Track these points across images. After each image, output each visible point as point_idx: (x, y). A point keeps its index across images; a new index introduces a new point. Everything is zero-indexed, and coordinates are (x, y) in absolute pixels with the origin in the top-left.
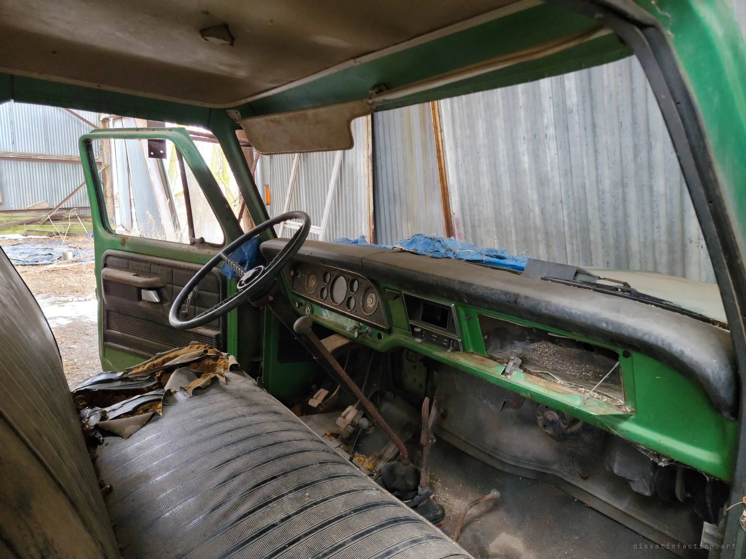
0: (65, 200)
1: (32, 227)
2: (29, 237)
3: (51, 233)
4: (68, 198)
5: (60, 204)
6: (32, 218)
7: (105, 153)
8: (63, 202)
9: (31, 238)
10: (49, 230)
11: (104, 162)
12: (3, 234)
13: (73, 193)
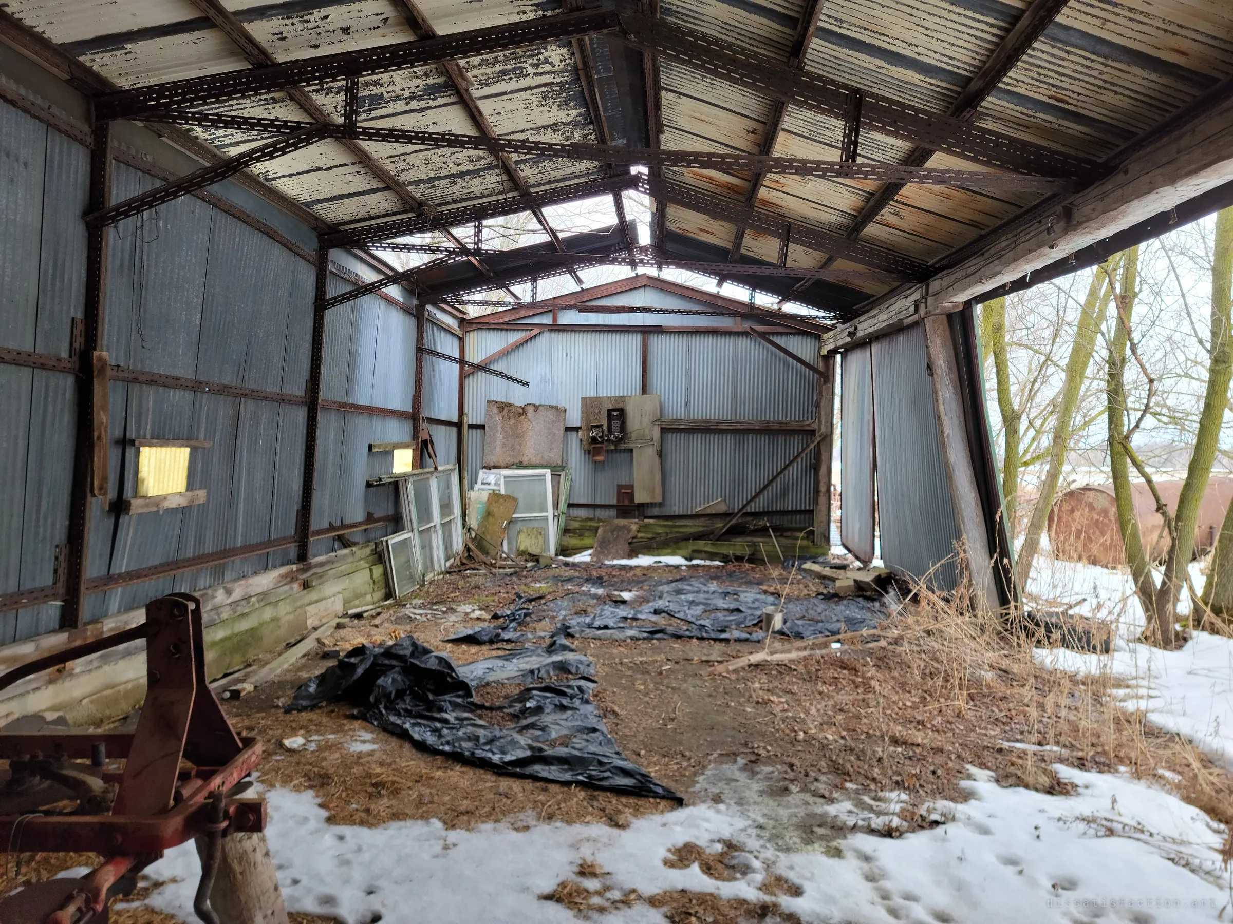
0: (753, 499)
1: (701, 544)
2: (695, 562)
3: (727, 556)
4: (757, 495)
5: (744, 506)
6: (701, 529)
7: (823, 413)
8: (749, 502)
9: (698, 566)
10: (724, 551)
11: (820, 428)
12: (659, 555)
13: (766, 487)
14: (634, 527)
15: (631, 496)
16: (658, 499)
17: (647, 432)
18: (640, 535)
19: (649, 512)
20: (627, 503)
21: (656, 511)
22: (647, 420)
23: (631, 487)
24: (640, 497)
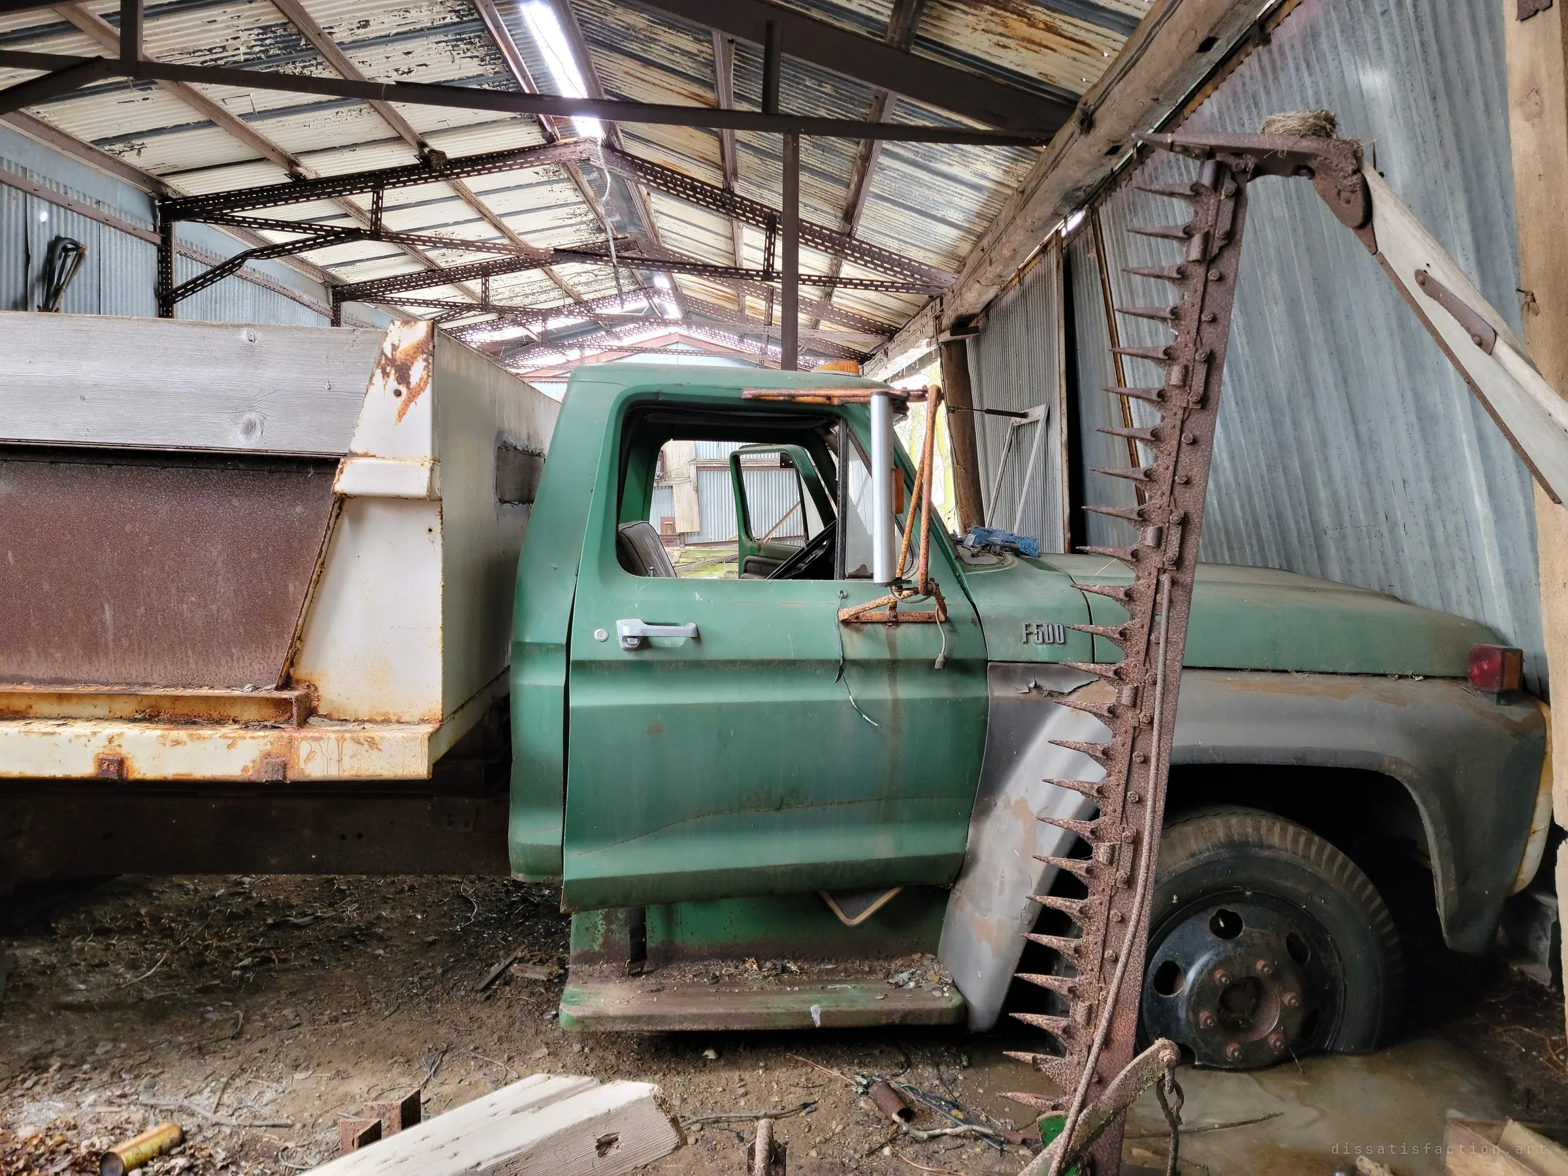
5: (770, 532)
14: (677, 554)
15: (673, 526)
16: (697, 529)
17: (684, 469)
18: (682, 560)
19: (690, 540)
20: (669, 533)
21: (695, 540)
22: (684, 460)
23: (673, 519)
24: (680, 528)
